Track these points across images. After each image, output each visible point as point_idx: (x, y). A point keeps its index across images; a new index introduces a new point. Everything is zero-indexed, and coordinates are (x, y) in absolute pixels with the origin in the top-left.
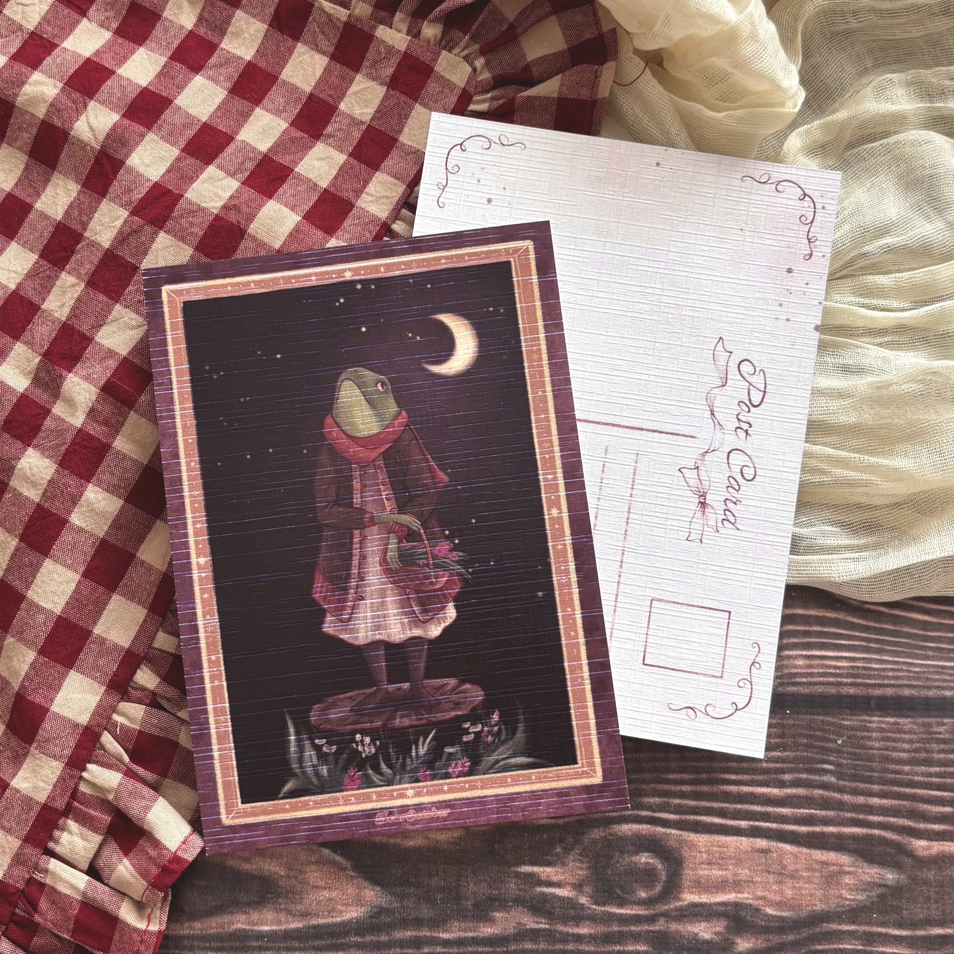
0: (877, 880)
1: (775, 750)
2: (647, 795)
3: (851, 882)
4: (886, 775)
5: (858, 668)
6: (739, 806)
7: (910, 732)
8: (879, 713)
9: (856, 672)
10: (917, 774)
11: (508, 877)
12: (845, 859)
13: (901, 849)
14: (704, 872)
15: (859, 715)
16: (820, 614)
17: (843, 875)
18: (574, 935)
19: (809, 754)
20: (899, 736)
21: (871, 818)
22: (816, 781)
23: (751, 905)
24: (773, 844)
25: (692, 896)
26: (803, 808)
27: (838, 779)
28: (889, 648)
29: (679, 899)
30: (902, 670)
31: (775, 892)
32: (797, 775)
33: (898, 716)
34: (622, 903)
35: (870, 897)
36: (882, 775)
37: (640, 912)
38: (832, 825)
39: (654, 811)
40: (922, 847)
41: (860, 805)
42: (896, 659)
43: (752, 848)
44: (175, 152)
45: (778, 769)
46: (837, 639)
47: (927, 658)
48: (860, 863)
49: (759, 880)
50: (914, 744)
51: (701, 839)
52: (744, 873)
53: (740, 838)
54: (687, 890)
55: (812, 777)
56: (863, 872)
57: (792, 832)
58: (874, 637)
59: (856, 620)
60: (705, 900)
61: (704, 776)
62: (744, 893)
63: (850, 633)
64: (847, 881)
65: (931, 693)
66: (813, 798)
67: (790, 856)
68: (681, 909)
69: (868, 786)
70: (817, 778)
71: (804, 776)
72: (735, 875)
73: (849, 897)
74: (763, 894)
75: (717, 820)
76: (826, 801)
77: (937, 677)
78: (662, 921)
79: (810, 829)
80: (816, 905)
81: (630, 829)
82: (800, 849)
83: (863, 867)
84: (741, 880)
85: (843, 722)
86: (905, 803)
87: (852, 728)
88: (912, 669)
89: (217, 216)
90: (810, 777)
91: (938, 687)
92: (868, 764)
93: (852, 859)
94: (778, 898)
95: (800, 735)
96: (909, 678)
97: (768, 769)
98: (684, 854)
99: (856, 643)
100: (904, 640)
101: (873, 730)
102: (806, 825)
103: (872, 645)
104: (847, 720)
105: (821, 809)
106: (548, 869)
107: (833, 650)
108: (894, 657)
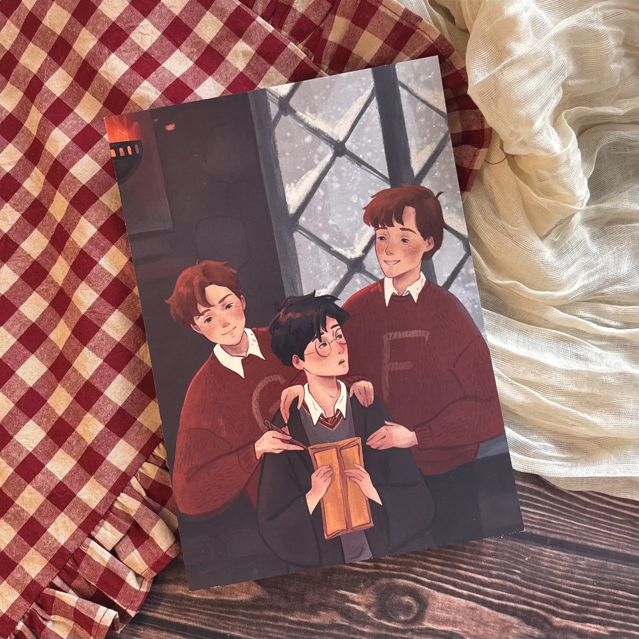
0: (529, 634)
1: (490, 557)
2: (416, 566)
3: (515, 632)
4: (548, 581)
5: (544, 520)
6: (465, 583)
7: (565, 561)
8: (550, 548)
9: (542, 522)
10: (564, 584)
11: (332, 594)
12: (514, 620)
13: (545, 620)
14: (438, 613)
15: (540, 546)
16: (531, 487)
17: (512, 628)
18: (361, 631)
19: (508, 563)
20: (559, 562)
21: (534, 602)
22: (509, 577)
23: (459, 634)
24: (479, 606)
25: (429, 624)
26: (499, 590)
27: (522, 579)
28: (563, 513)
29: (421, 624)
30: (567, 526)
31: (474, 630)
32: (500, 573)
33: (561, 551)
34: (390, 620)
36: (545, 581)
37: (399, 627)
38: (512, 602)
39: (418, 575)
40: (557, 621)
41: (530, 594)
42: (566, 520)
43: (467, 606)
45: (490, 567)
46: (538, 503)
47: (583, 522)
48: (523, 624)
49: (467, 623)
50: (566, 568)
51: (440, 596)
52: (459, 618)
53: (461, 599)
54: (427, 620)
55: (507, 575)
56: (523, 629)
57: (490, 602)
58: (557, 505)
59: (549, 494)
60: (435, 628)
61: (449, 562)
62: (457, 628)
63: (544, 500)
64: (513, 631)
65: (580, 542)
66: (505, 586)
67: (486, 614)
68: (421, 629)
69: (537, 585)
70: (510, 576)
71: (504, 574)
72: (454, 618)
74: (467, 630)
75: (451, 587)
76: (513, 589)
77: (586, 534)
78: (410, 633)
79: (500, 602)
81: (403, 582)
82: (493, 611)
83: (523, 626)
84: (457, 621)
85: (530, 549)
86: (554, 597)
87: (534, 553)
88: (573, 527)
91: (585, 539)
92: (539, 574)
93: (519, 621)
94: (475, 634)
95: (506, 551)
96: (570, 531)
97: (485, 566)
98: (429, 601)
99: (546, 507)
100: (572, 510)
101: (545, 556)
102: (498, 599)
103: (555, 510)
104: (533, 548)
105: (508, 593)
106: (354, 595)
107: (533, 508)
108: (565, 518)
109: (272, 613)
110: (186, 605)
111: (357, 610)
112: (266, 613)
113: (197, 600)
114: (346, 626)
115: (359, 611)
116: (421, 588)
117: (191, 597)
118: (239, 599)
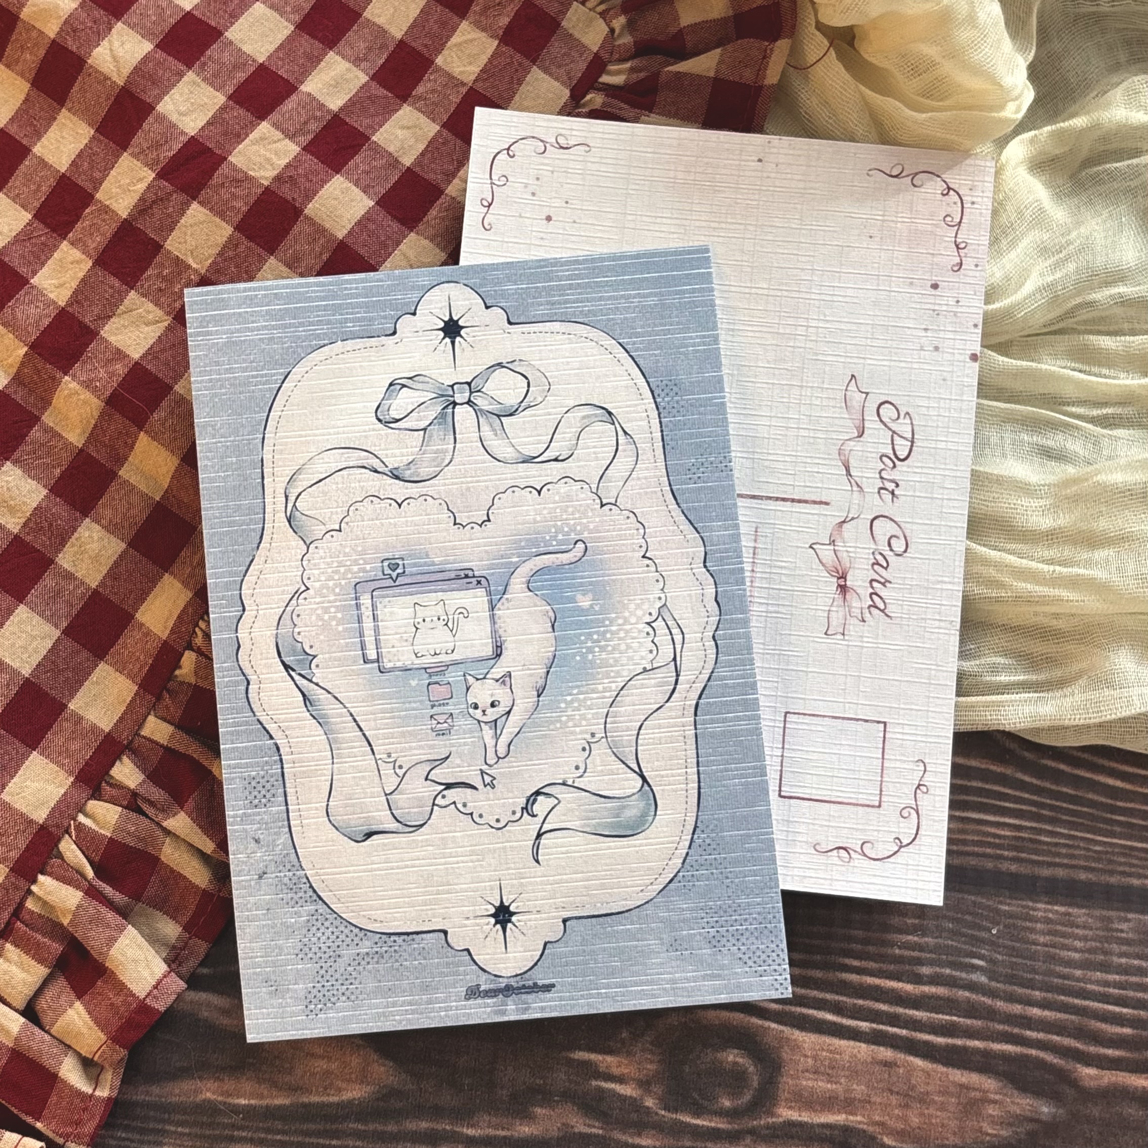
0: (1028, 1114)
1: (911, 934)
3: (995, 1113)
4: (1052, 979)
5: (1023, 839)
6: (860, 1002)
7: (1084, 927)
8: (1046, 899)
9: (1019, 844)
10: (1091, 982)
11: (558, 1064)
12: (989, 1083)
13: (1061, 1075)
14: (807, 1083)
15: (1022, 899)
16: (983, 766)
17: (986, 1104)
19: (954, 944)
20: (1070, 930)
21: (1028, 1033)
22: (961, 979)
23: (864, 1131)
24: (901, 1056)
25: (790, 1113)
26: (943, 1013)
27: (991, 979)
28: (1064, 817)
29: (773, 1115)
30: (1078, 847)
31: (898, 1118)
32: (938, 969)
33: (1070, 905)
34: (698, 1111)
35: (1017, 1133)
36: (1046, 979)
37: (721, 1126)
38: (978, 1039)
40: (1090, 1076)
41: (1015, 1016)
42: (1072, 833)
43: (873, 1058)
44: (220, 99)
45: (914, 958)
46: (1000, 800)
47: (1113, 834)
48: (1010, 1090)
49: (878, 1100)
50: (1089, 943)
51: (807, 1039)
52: (859, 1089)
53: (858, 1044)
54: (783, 1104)
55: (957, 974)
56: (1012, 1102)
57: (926, 1043)
58: (1048, 801)
59: (1027, 779)
60: (806, 1119)
61: (819, 957)
62: (856, 1114)
63: (1018, 793)
64: (990, 1112)
65: (1113, 880)
66: (957, 1000)
67: (920, 1074)
68: (774, 1127)
69: (1028, 991)
70: (964, 975)
71: (948, 971)
72: (847, 1091)
73: (990, 1131)
74: (882, 1119)
75: (830, 1017)
76: (973, 1006)
77: (1123, 860)
78: (748, 1139)
79: (950, 1041)
80: (947, 1139)
81: (717, 1017)
82: (935, 1066)
83: (1012, 1096)
84: (855, 1099)
85: (1000, 906)
86: (1073, 1017)
87: (1011, 915)
88: (1091, 847)
89: (267, 188)
90: (954, 973)
91: (1123, 873)
92: (1029, 963)
93: (1000, 1084)
94: (900, 1126)
95: (945, 917)
97: (901, 957)
98: (785, 1056)
99: (1024, 807)
100: (1085, 809)
101: (1037, 920)
102: (944, 1035)
103: (1044, 812)
104: (1006, 904)
105: (964, 1017)
106: (609, 1059)
107: (995, 814)
108: (1070, 829)
109: (424, 1125)
110: (225, 1126)
111: (620, 1095)
112: (411, 1125)
113: (249, 1112)
114: (597, 1136)
115: (623, 1098)
116: (762, 1027)
117: (234, 1105)
118: (344, 1098)
